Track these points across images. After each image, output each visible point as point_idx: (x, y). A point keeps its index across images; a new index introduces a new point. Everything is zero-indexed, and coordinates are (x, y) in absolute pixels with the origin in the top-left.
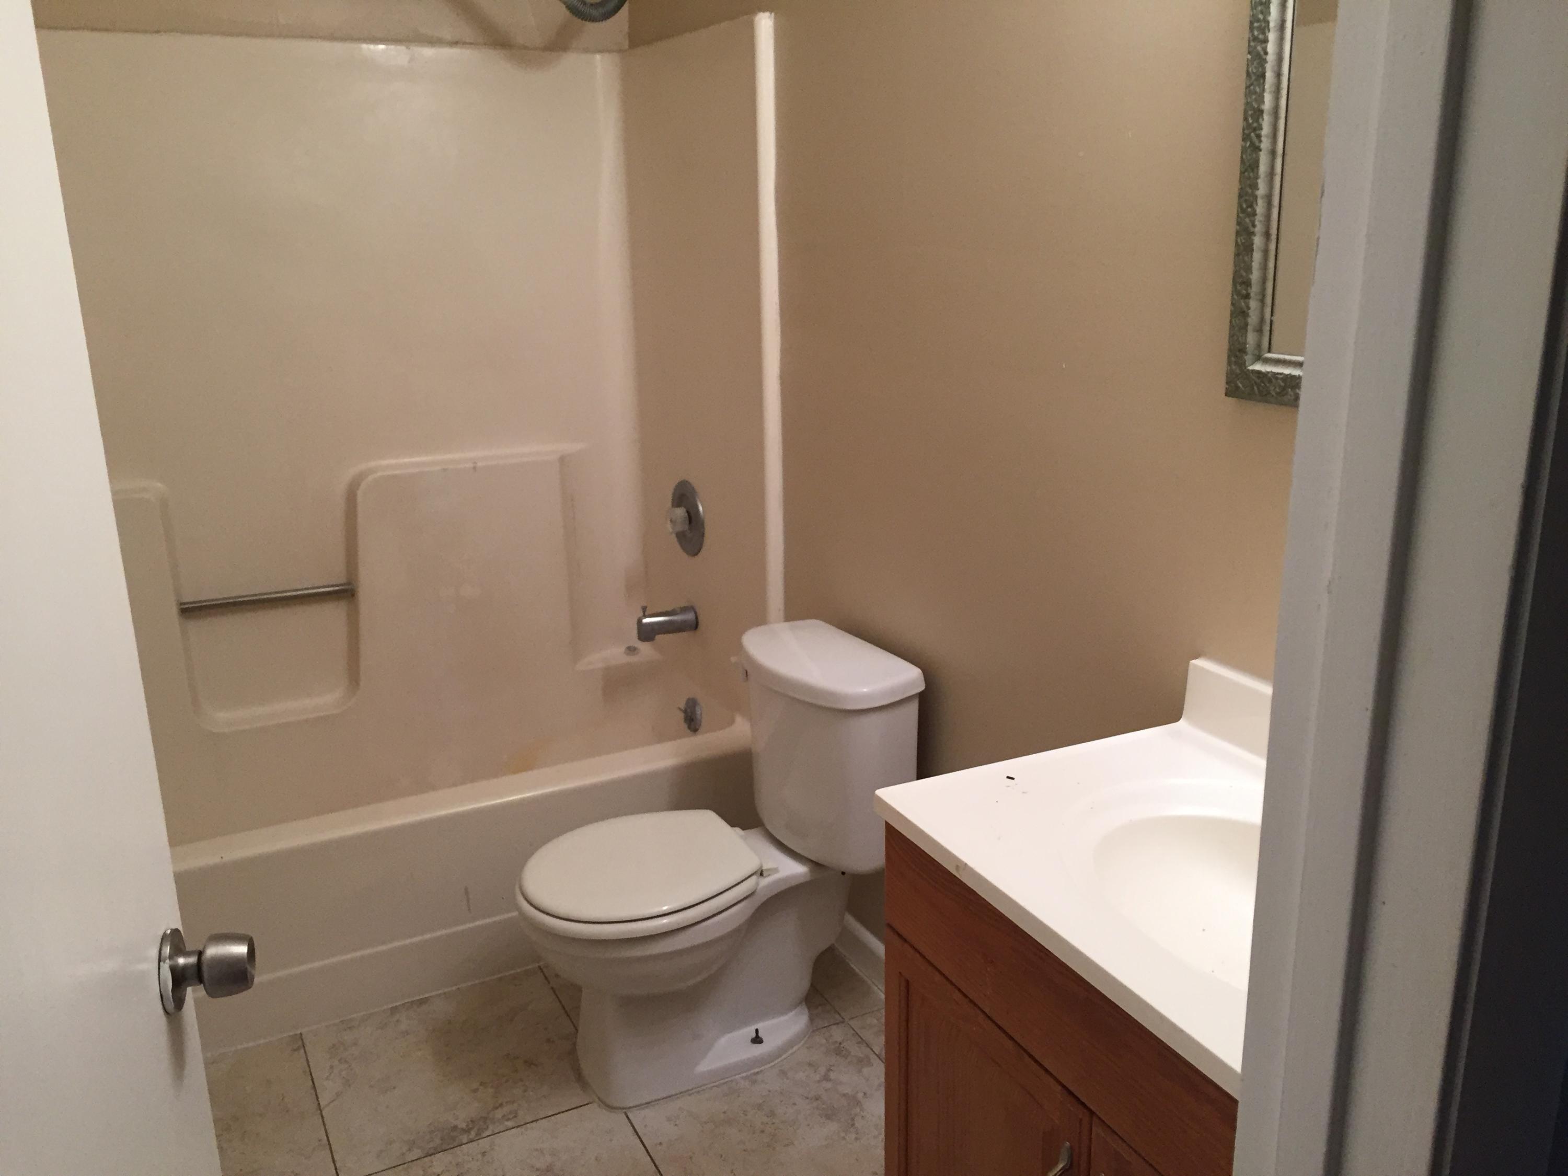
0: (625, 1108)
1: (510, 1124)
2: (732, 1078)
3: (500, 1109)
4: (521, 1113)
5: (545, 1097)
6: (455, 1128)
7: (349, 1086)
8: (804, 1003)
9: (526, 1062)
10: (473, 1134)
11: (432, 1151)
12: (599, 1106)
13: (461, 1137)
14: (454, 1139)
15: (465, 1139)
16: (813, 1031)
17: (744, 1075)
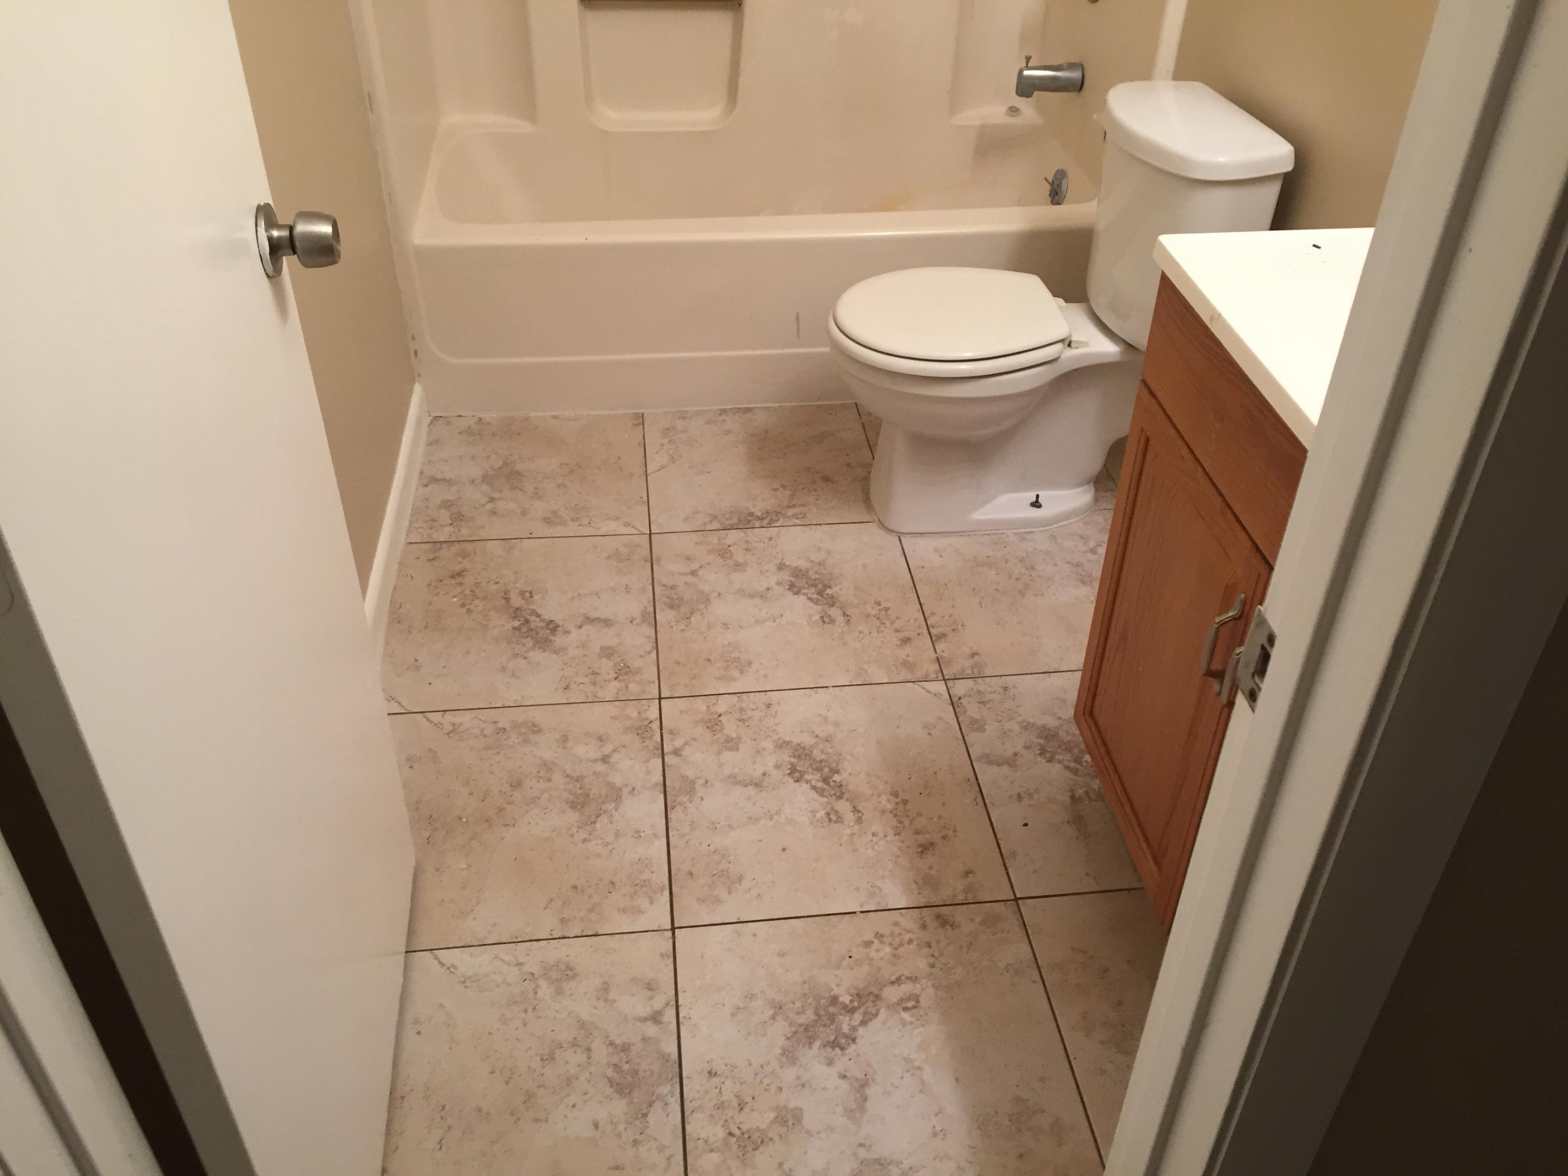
0: (899, 533)
1: (798, 522)
2: (1005, 531)
3: (792, 508)
4: (808, 515)
5: (832, 508)
6: (751, 514)
7: (674, 462)
8: (1092, 484)
9: (823, 477)
10: (765, 522)
11: (729, 527)
12: (878, 526)
13: (754, 522)
14: (749, 522)
15: (757, 524)
16: (1095, 510)
17: (1017, 531)
